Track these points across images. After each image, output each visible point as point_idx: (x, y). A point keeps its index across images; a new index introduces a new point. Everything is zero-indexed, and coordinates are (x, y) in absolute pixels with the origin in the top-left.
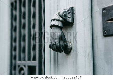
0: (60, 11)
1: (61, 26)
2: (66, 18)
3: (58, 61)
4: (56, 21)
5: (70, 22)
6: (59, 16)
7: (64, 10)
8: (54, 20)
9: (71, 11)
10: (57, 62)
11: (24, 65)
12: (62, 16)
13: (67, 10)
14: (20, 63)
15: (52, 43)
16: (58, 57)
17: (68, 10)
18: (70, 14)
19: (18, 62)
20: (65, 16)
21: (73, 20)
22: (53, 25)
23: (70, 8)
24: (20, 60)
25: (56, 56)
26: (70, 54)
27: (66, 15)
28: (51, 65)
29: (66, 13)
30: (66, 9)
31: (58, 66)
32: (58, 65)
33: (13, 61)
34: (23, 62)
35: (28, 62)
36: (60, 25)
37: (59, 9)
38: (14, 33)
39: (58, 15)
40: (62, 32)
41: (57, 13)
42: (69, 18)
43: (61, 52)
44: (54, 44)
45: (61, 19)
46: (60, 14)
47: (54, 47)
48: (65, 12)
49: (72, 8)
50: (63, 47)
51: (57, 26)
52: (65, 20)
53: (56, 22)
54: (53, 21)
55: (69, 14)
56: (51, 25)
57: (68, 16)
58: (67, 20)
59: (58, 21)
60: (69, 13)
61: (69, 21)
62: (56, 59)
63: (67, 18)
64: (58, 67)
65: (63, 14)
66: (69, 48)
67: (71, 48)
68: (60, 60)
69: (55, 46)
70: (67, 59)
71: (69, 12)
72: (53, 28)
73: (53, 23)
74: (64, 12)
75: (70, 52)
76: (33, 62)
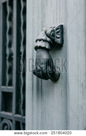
0: (46, 29)
1: (49, 48)
2: (54, 38)
3: (41, 89)
4: (42, 41)
5: (60, 43)
6: (45, 35)
7: (51, 28)
8: (40, 40)
9: (60, 30)
12: (50, 36)
13: (55, 29)
16: (42, 84)
17: (57, 29)
18: (60, 33)
20: (53, 35)
21: (62, 40)
22: (38, 46)
23: (60, 26)
26: (57, 82)
28: (34, 94)
29: (54, 32)
30: (54, 27)
31: (42, 95)
35: (3, 87)
36: (47, 47)
37: (44, 27)
39: (44, 34)
41: (43, 32)
42: (58, 38)
45: (48, 39)
46: (47, 32)
49: (62, 26)
51: (44, 48)
53: (42, 43)
55: (58, 34)
56: (37, 46)
57: (56, 36)
58: (55, 41)
59: (44, 42)
60: (58, 32)
61: (58, 42)
62: (40, 87)
63: (56, 38)
64: (42, 96)
65: (51, 33)
66: (56, 75)
67: (59, 74)
68: (44, 88)
70: (54, 87)
71: (57, 31)
72: (38, 50)
73: (39, 44)
74: (52, 31)
75: (58, 79)
76: (9, 87)
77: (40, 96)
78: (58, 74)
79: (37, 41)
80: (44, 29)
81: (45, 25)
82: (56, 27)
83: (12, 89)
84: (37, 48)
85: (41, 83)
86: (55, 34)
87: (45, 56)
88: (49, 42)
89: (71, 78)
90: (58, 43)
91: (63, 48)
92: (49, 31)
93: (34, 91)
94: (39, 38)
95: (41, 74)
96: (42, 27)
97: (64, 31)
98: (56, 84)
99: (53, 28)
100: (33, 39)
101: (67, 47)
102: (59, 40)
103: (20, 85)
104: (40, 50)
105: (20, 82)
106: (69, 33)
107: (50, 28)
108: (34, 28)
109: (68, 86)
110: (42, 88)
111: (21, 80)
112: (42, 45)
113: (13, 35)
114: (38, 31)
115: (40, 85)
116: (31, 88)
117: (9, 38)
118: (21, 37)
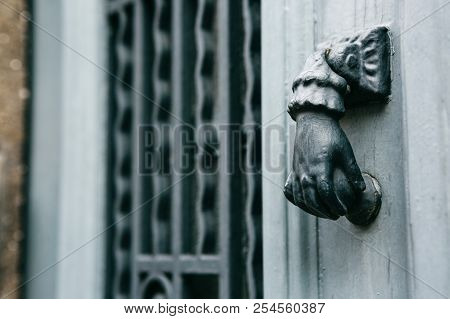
0: (328, 47)
1: (339, 107)
2: (357, 72)
3: (318, 255)
4: (313, 86)
5: (376, 90)
6: (326, 65)
7: (347, 40)
8: (307, 83)
10: (313, 259)
11: (166, 269)
13: (358, 43)
14: (149, 264)
15: (298, 178)
16: (320, 238)
17: (366, 43)
18: (376, 57)
19: (140, 259)
20: (354, 65)
21: (387, 81)
22: (302, 103)
23: (376, 32)
24: (147, 248)
25: (312, 235)
26: (373, 226)
28: (290, 271)
30: (357, 38)
31: (321, 275)
32: (318, 274)
33: (119, 255)
34: (161, 258)
35: (185, 258)
36: (332, 105)
37: (323, 39)
38: (120, 140)
39: (321, 61)
40: (342, 134)
41: (319, 56)
42: (371, 73)
43: (335, 218)
44: (306, 185)
45: (335, 78)
46: (331, 56)
47: (307, 196)
48: (353, 49)
49: (384, 31)
50: (344, 197)
52: (353, 82)
55: (371, 59)
56: (296, 104)
57: (364, 68)
58: (361, 84)
59: (322, 90)
61: (370, 86)
62: (312, 249)
63: (362, 74)
64: (319, 279)
65: (344, 57)
66: (369, 202)
68: (326, 252)
70: (360, 245)
71: (368, 49)
72: (300, 117)
73: (305, 95)
74: (348, 51)
75: (374, 217)
76: (205, 258)
77: (315, 280)
78: (374, 199)
81: (327, 34)
82: (364, 37)
83: (215, 262)
84: (295, 110)
85: (317, 232)
87: (324, 136)
88: (338, 89)
89: (419, 209)
90: (372, 92)
91: (391, 108)
92: (337, 52)
93: (290, 262)
94: (304, 75)
96: (315, 42)
97: (393, 50)
98: (366, 236)
99: (353, 41)
100: (286, 84)
101: (404, 102)
102: (375, 79)
103: (244, 250)
105: (244, 239)
106: (409, 54)
107: (341, 41)
108: (286, 45)
109: (409, 238)
110: (320, 250)
111: (246, 231)
112: (313, 98)
113: (217, 77)
114: (303, 55)
115: (313, 242)
116: (281, 253)
117: (205, 87)
118: (245, 81)
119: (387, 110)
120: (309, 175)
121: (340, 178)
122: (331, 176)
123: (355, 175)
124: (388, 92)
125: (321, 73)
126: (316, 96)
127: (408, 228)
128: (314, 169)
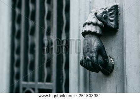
0: (96, 11)
1: (101, 33)
2: (107, 21)
3: (90, 85)
4: (91, 25)
5: (113, 27)
6: (96, 18)
7: (103, 9)
8: (89, 24)
9: (114, 12)
10: (88, 86)
11: (33, 87)
12: (101, 18)
13: (107, 10)
14: (26, 85)
16: (91, 78)
17: (110, 10)
18: (114, 15)
19: (23, 83)
20: (106, 18)
21: (117, 24)
22: (87, 31)
23: (113, 6)
24: (26, 79)
25: (88, 77)
27: (107, 16)
29: (107, 14)
33: (15, 82)
34: (31, 83)
35: (39, 83)
36: (98, 32)
39: (94, 16)
41: (93, 14)
42: (112, 21)
45: (99, 22)
46: (98, 14)
49: (116, 6)
51: (94, 34)
53: (92, 27)
54: (87, 25)
55: (112, 16)
56: (85, 31)
57: (109, 19)
58: (108, 25)
59: (94, 26)
60: (111, 14)
61: (111, 25)
62: (88, 82)
65: (102, 15)
66: (110, 66)
67: (113, 65)
68: (93, 84)
69: (90, 63)
70: (106, 82)
71: (111, 12)
72: (86, 36)
73: (88, 28)
74: (104, 13)
75: (112, 71)
76: (47, 83)
78: (111, 66)
79: (85, 25)
80: (94, 11)
81: (94, 7)
82: (109, 8)
83: (51, 85)
84: (85, 34)
85: (90, 77)
86: (108, 16)
88: (100, 26)
89: (129, 70)
90: (112, 28)
91: (119, 34)
92: (100, 13)
93: (80, 87)
94: (88, 21)
95: (91, 65)
96: (90, 9)
98: (108, 79)
99: (105, 9)
100: (79, 24)
101: (124, 32)
102: (113, 23)
103: (61, 81)
104: (90, 35)
105: (61, 77)
106: (127, 14)
107: (100, 9)
108: (80, 10)
109: (125, 80)
110: (91, 83)
111: (62, 74)
112: (91, 29)
113: (52, 20)
114: (86, 14)
115: (88, 80)
116: (77, 84)
117: (48, 24)
118: (63, 22)
119: (117, 34)
120: (90, 57)
121: (100, 58)
122: (97, 57)
123: (105, 57)
124: (118, 28)
125: (94, 20)
126: (92, 29)
127: (125, 76)
128: (91, 55)
